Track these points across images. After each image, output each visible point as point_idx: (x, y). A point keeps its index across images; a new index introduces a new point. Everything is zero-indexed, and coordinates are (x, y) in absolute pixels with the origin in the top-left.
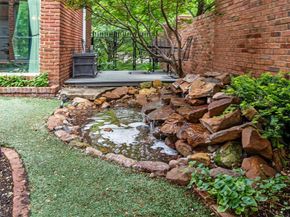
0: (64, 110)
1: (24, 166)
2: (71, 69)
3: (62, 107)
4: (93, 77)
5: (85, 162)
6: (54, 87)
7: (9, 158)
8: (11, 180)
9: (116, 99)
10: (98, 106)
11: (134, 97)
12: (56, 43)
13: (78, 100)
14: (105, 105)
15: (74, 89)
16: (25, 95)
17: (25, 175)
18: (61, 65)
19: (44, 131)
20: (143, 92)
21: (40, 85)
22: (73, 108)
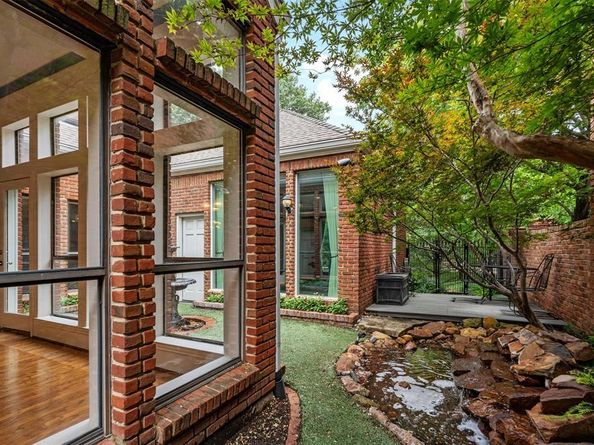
0: (358, 348)
1: (301, 417)
2: (374, 292)
3: (357, 343)
4: (401, 304)
5: (364, 427)
6: (352, 315)
7: (292, 402)
8: (286, 431)
9: (426, 338)
10: (402, 346)
11: (452, 338)
12: (355, 267)
13: (377, 335)
14: (409, 346)
15: (376, 320)
16: (323, 321)
17: (299, 429)
18: (361, 290)
19: (331, 373)
20: (465, 332)
21: (337, 312)
22: (371, 345)
